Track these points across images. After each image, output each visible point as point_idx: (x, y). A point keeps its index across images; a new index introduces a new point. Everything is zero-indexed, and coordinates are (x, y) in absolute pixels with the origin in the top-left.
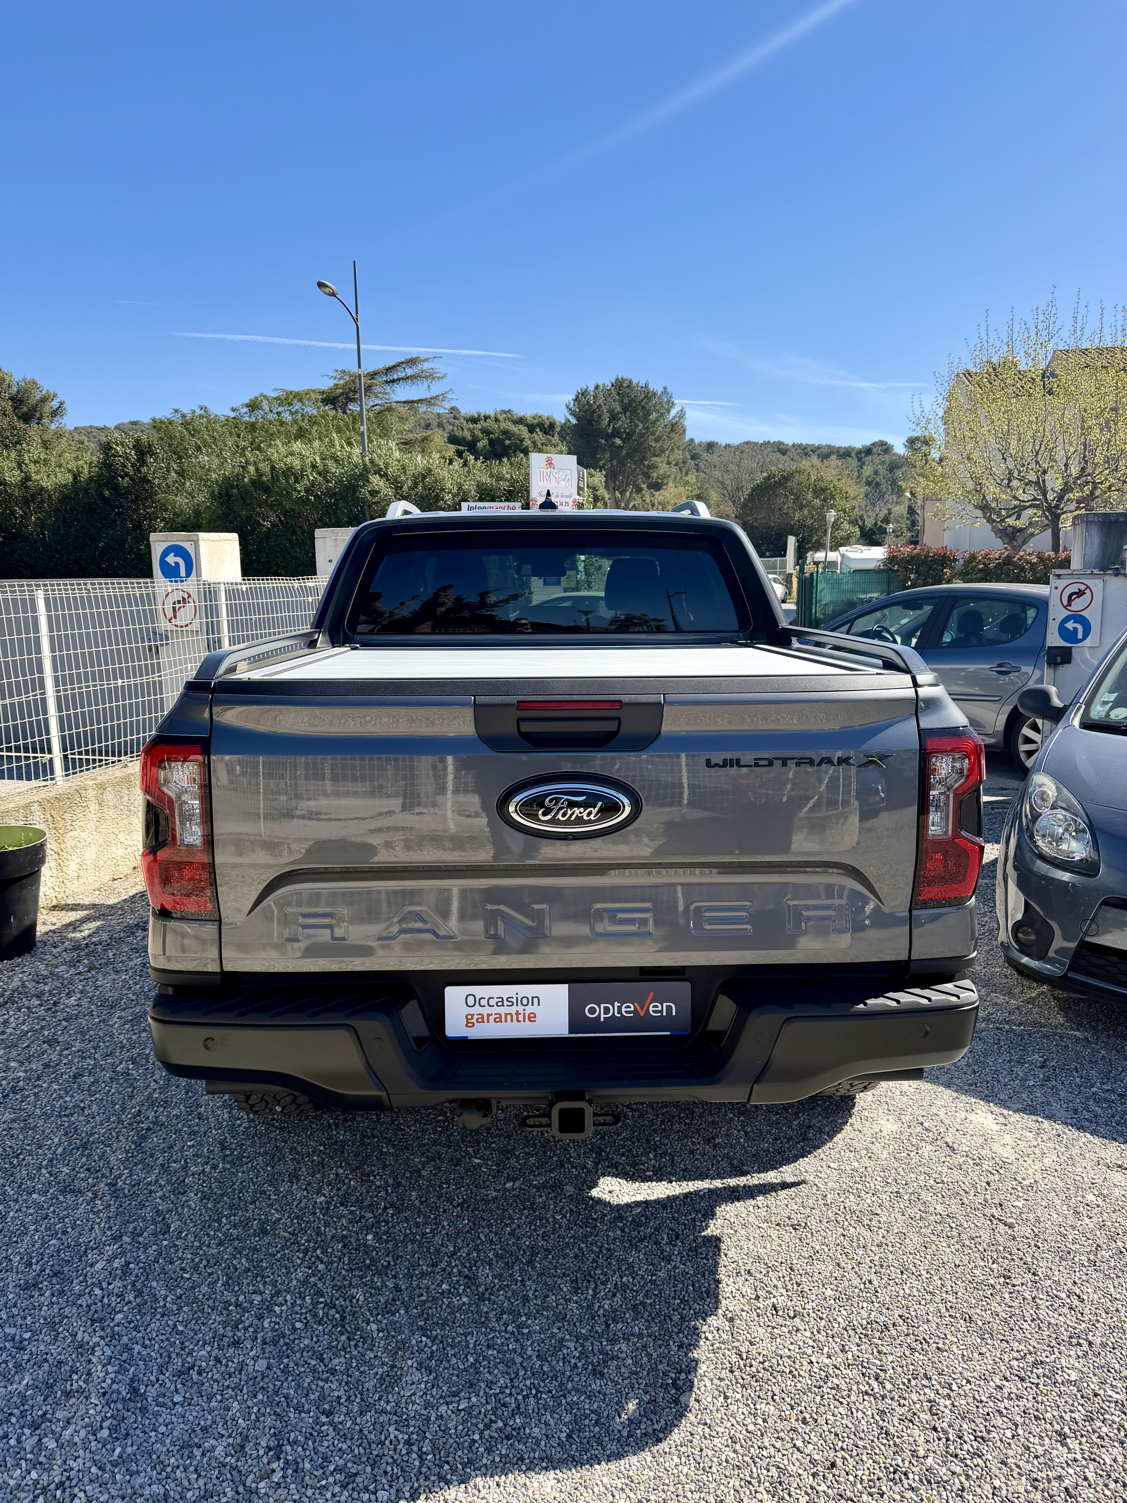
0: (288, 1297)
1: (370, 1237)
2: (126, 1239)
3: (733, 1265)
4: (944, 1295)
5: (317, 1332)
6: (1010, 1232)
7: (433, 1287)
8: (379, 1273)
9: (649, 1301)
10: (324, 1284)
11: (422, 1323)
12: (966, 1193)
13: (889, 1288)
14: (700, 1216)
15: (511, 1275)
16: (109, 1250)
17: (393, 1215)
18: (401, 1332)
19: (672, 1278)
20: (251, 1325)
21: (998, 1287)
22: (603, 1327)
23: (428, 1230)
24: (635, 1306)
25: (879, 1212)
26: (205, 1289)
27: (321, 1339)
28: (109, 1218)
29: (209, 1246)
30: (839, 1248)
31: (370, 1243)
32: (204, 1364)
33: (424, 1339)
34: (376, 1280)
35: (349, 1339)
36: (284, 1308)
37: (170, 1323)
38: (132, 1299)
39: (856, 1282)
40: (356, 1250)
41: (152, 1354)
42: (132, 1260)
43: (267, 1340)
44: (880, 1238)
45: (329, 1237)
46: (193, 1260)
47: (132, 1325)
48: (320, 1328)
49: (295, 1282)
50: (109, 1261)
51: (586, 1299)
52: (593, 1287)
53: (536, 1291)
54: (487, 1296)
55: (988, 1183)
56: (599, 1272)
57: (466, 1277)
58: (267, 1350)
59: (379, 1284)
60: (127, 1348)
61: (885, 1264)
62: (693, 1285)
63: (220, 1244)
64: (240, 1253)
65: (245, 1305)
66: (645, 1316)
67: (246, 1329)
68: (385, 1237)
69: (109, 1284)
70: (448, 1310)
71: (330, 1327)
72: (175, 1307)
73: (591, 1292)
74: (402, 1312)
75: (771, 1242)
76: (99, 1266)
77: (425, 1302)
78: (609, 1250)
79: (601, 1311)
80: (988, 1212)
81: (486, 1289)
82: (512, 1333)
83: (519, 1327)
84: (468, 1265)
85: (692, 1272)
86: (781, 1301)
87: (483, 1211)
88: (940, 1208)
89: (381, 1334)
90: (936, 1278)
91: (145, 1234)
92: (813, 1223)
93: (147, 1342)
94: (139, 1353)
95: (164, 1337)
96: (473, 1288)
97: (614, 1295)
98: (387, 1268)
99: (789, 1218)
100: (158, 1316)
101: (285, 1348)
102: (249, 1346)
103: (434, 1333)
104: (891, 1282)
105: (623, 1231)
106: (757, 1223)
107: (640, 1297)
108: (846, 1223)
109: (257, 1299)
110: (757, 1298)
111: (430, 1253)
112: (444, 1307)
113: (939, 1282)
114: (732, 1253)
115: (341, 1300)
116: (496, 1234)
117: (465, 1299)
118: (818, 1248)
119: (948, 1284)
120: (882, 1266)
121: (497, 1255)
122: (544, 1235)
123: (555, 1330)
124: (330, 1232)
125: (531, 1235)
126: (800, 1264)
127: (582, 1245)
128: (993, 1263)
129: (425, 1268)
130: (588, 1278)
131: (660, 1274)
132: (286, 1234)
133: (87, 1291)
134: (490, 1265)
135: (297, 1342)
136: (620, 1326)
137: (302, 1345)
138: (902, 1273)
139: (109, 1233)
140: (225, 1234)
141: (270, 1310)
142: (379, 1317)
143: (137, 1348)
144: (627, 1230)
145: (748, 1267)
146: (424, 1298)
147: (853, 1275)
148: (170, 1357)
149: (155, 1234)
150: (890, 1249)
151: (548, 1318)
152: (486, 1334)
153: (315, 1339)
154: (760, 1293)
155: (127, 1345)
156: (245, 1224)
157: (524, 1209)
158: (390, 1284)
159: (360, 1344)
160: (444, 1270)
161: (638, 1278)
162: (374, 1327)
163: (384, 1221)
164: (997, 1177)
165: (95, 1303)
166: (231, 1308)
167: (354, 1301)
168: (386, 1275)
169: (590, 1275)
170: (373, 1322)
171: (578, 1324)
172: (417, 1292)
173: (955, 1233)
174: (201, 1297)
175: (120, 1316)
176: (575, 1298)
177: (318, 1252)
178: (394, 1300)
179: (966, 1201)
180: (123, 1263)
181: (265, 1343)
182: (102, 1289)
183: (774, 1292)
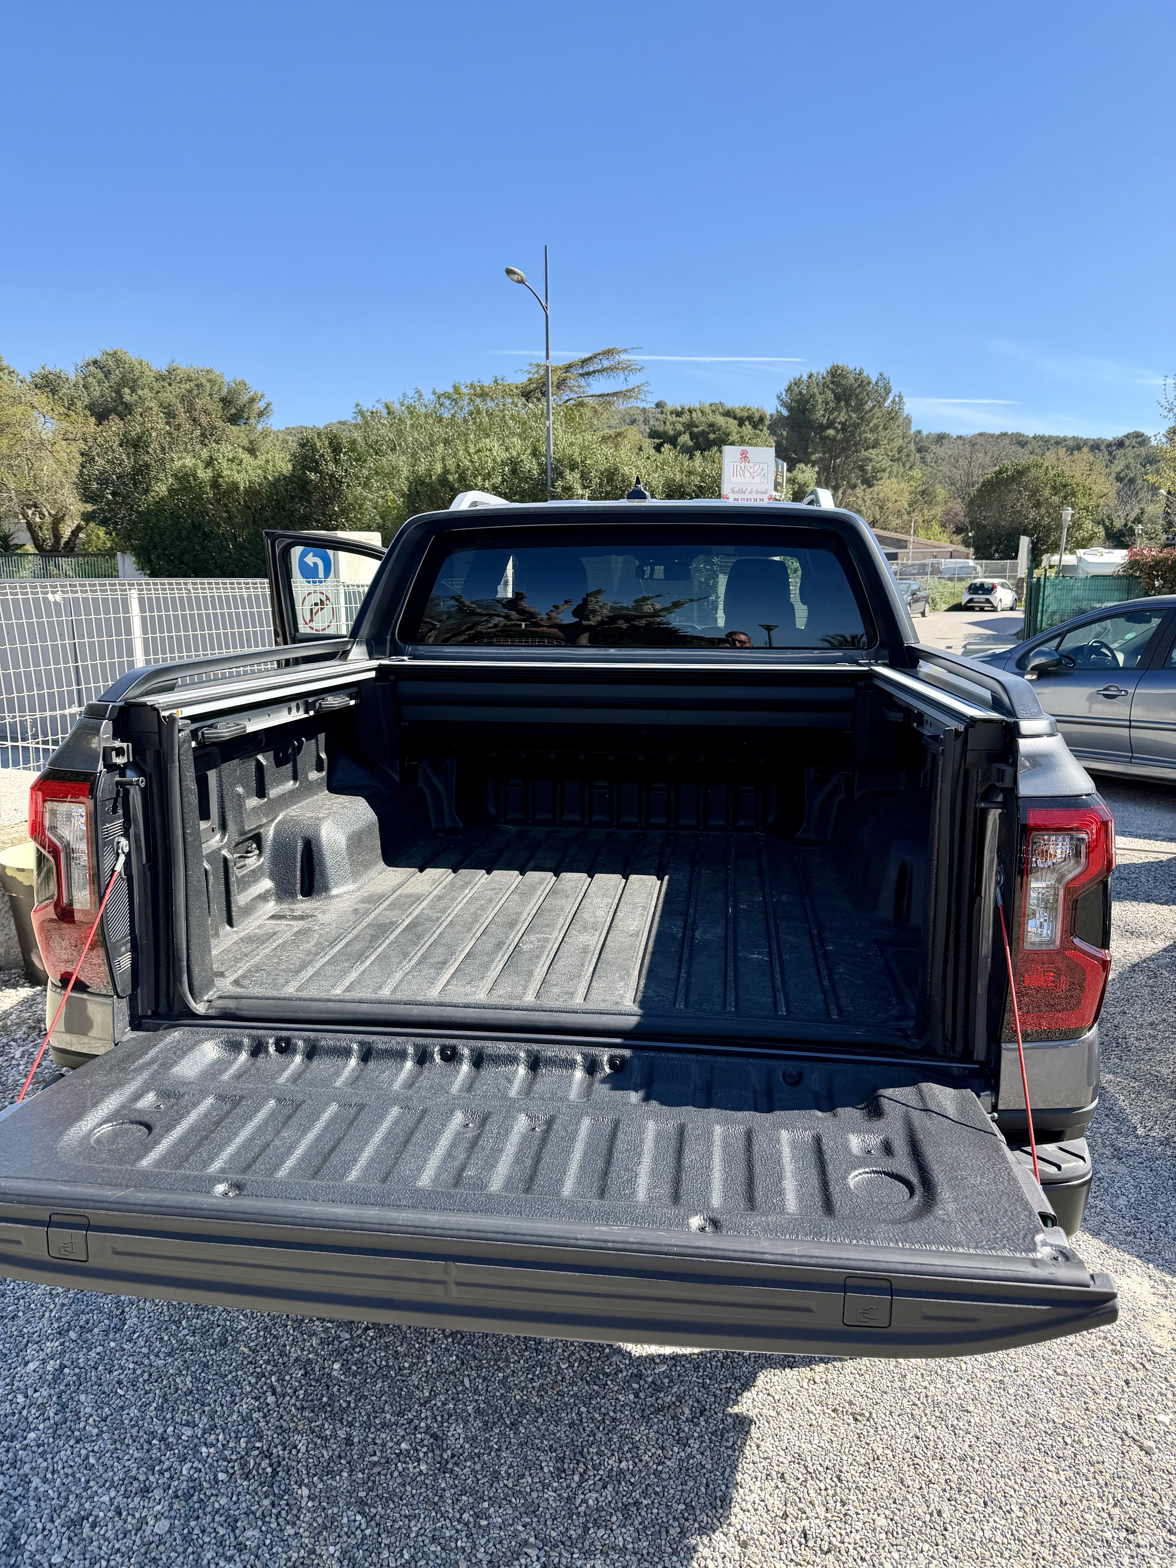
0: (221, 1437)
1: (336, 1366)
2: (73, 1335)
3: (765, 1463)
4: (1037, 1547)
5: (240, 1489)
6: (1146, 1460)
7: (390, 1444)
8: (333, 1417)
9: (645, 1502)
10: (268, 1422)
11: (362, 1494)
12: (1095, 1393)
13: (964, 1524)
14: (737, 1385)
15: (487, 1440)
16: (50, 1346)
17: (373, 1338)
18: (335, 1503)
19: (683, 1470)
20: (168, 1470)
21: (1115, 1544)
22: (580, 1531)
23: (406, 1365)
24: (626, 1506)
25: (971, 1408)
26: (134, 1412)
27: (242, 1499)
28: (63, 1305)
29: (157, 1356)
30: (908, 1455)
31: (335, 1373)
32: (101, 1514)
33: (359, 1517)
34: (326, 1426)
35: (273, 1505)
36: (212, 1450)
37: (83, 1452)
38: (52, 1415)
39: (921, 1510)
40: (317, 1381)
41: (50, 1492)
42: (68, 1363)
43: (180, 1493)
44: (966, 1447)
45: (292, 1360)
46: (134, 1370)
47: (41, 1449)
48: (246, 1483)
49: (235, 1417)
50: (44, 1362)
51: (568, 1486)
52: (581, 1470)
53: (511, 1466)
54: (450, 1466)
55: (1127, 1382)
56: (593, 1450)
57: (434, 1436)
58: (175, 1507)
59: (328, 1432)
60: (25, 1480)
61: (964, 1488)
62: (707, 1485)
63: (169, 1354)
64: (188, 1368)
65: (170, 1440)
66: (636, 1522)
67: (161, 1473)
68: (354, 1368)
69: (36, 1391)
70: (399, 1480)
71: (256, 1483)
72: (96, 1431)
73: (576, 1478)
74: (345, 1474)
75: (820, 1436)
76: (31, 1366)
77: (375, 1464)
78: (614, 1420)
79: (582, 1509)
80: (1120, 1425)
81: (453, 1456)
82: (466, 1524)
83: (477, 1516)
84: (439, 1418)
85: (709, 1466)
86: (815, 1526)
87: (477, 1346)
88: (1054, 1412)
89: (310, 1504)
90: (1031, 1519)
91: (96, 1330)
92: (880, 1415)
93: (49, 1476)
94: (36, 1488)
95: (69, 1471)
96: (437, 1452)
97: (605, 1487)
98: (343, 1410)
99: (851, 1403)
100: (72, 1442)
101: (197, 1506)
102: (158, 1498)
103: (373, 1510)
104: (968, 1517)
105: (637, 1396)
106: (808, 1404)
107: (636, 1495)
108: (924, 1419)
109: (187, 1432)
110: (785, 1516)
111: (400, 1396)
112: (396, 1474)
113: (1034, 1526)
114: (767, 1445)
115: (280, 1448)
116: (485, 1379)
117: (423, 1467)
118: (879, 1452)
119: (1046, 1529)
120: (960, 1490)
121: (478, 1410)
122: (542, 1388)
123: (520, 1528)
124: (295, 1353)
125: (526, 1387)
126: (852, 1473)
127: (583, 1409)
128: (1115, 1505)
129: (388, 1416)
130: (579, 1457)
131: (668, 1463)
132: (246, 1350)
133: (10, 1397)
134: (466, 1422)
135: (213, 1499)
136: (601, 1532)
137: (217, 1505)
138: (985, 1503)
139: (56, 1325)
140: (180, 1342)
141: (196, 1450)
142: (315, 1479)
143: (36, 1481)
144: (642, 1395)
145: (781, 1470)
146: (375, 1459)
147: (919, 1500)
148: (67, 1499)
149: (106, 1332)
150: (976, 1466)
151: (515, 1508)
152: (435, 1521)
153: (235, 1498)
154: (791, 1510)
155: (26, 1476)
156: (205, 1332)
157: (526, 1349)
158: (342, 1434)
159: (284, 1513)
160: (410, 1421)
161: (640, 1465)
162: (305, 1492)
163: (361, 1346)
164: (1141, 1374)
165: (14, 1414)
166: (154, 1442)
167: (294, 1452)
168: (341, 1421)
169: (581, 1453)
170: (307, 1486)
171: (549, 1523)
172: (370, 1449)
173: (1068, 1452)
174: (126, 1422)
175: (32, 1435)
176: (555, 1485)
177: (273, 1379)
178: (340, 1457)
179: (1092, 1406)
180: (56, 1367)
181: (177, 1497)
182: (26, 1397)
183: (808, 1510)
